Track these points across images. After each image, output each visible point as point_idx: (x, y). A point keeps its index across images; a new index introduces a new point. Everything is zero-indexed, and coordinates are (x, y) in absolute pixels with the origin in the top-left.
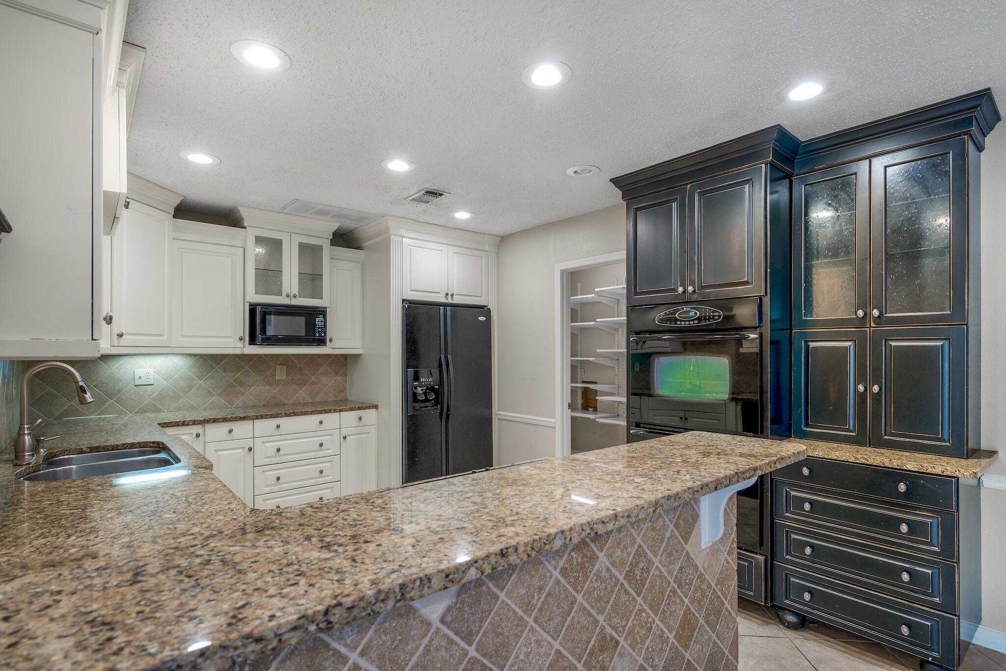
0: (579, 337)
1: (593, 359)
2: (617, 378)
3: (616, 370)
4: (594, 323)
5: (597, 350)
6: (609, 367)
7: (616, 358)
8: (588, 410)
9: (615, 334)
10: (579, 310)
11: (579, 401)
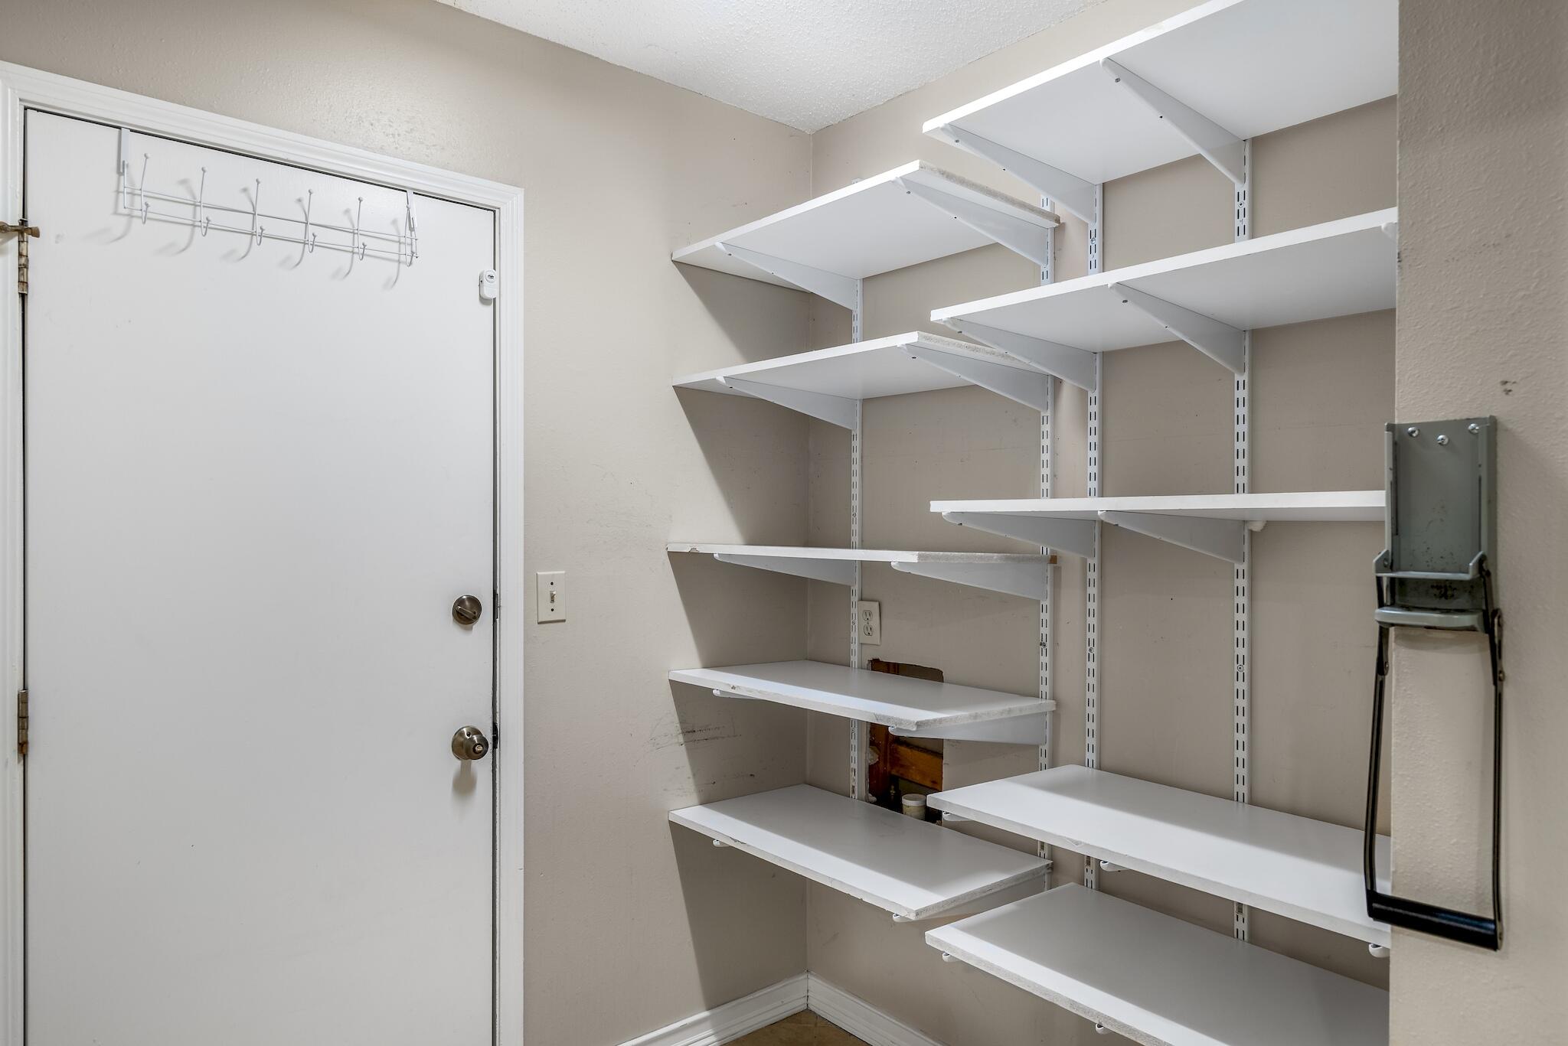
0: (856, 443)
1: (911, 557)
2: (1045, 659)
3: (1045, 616)
4: (912, 337)
5: (937, 506)
6: (1004, 601)
7: (1046, 550)
8: (897, 807)
9: (1040, 421)
10: (858, 311)
11: (854, 754)
